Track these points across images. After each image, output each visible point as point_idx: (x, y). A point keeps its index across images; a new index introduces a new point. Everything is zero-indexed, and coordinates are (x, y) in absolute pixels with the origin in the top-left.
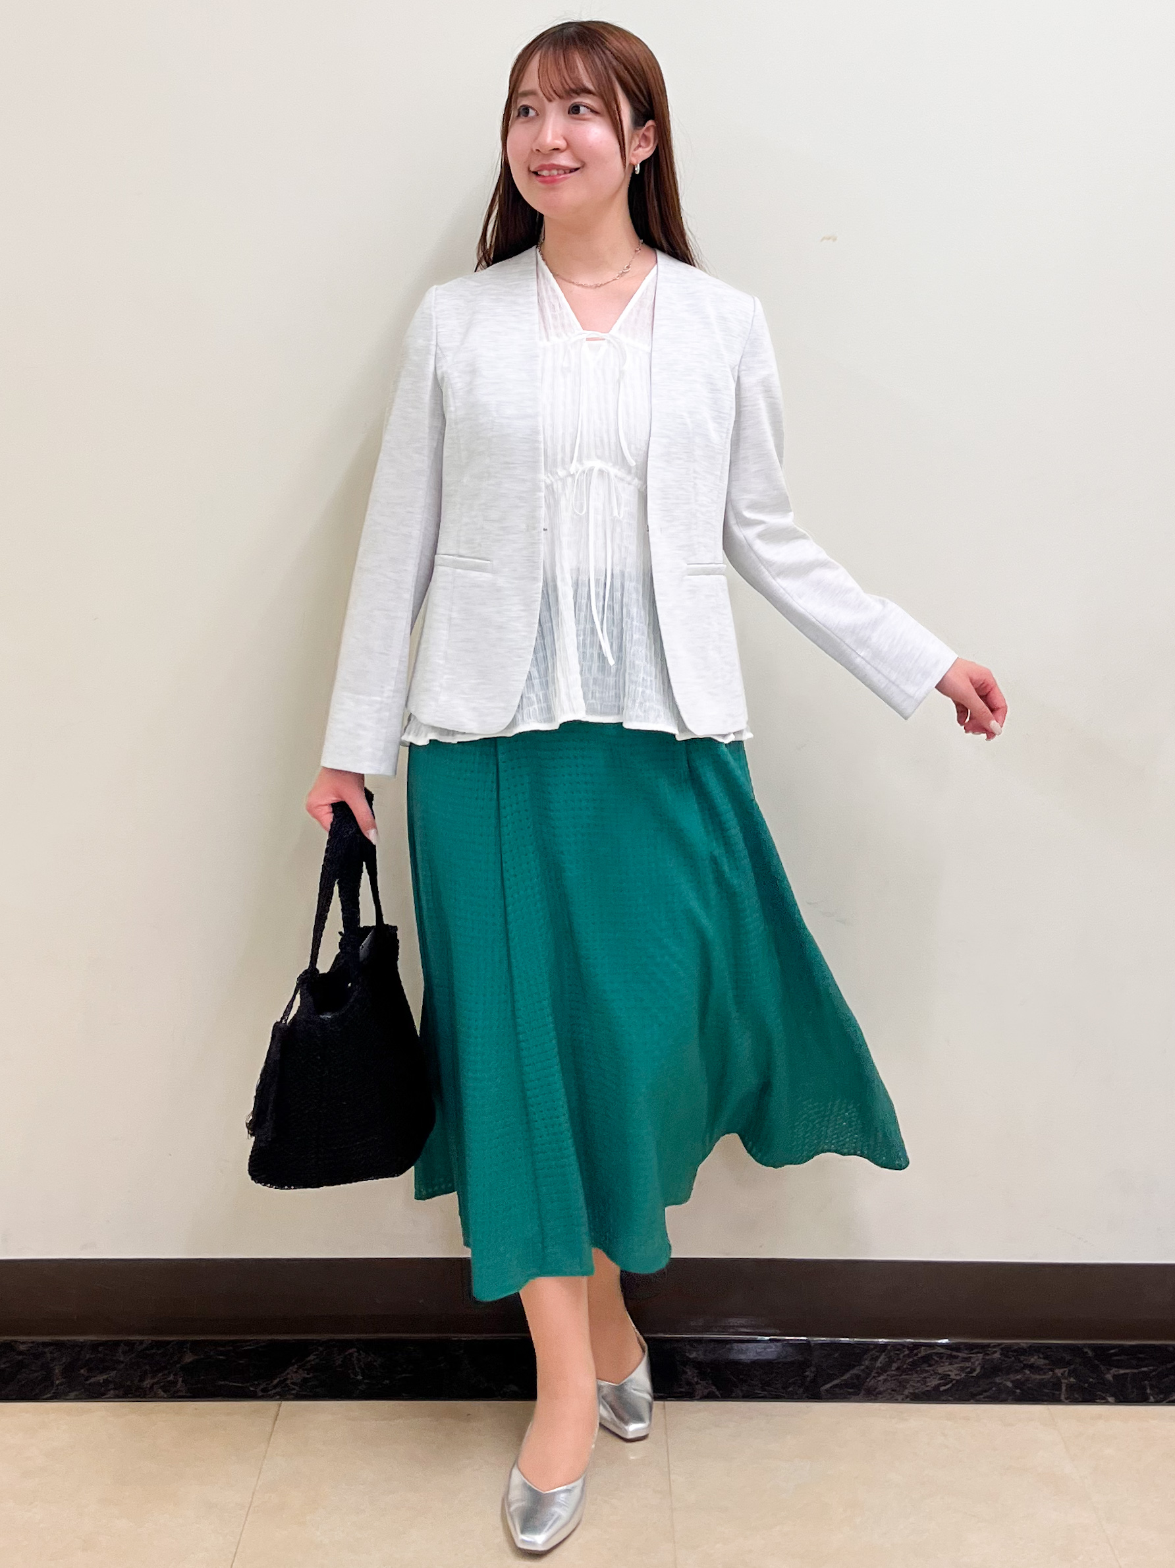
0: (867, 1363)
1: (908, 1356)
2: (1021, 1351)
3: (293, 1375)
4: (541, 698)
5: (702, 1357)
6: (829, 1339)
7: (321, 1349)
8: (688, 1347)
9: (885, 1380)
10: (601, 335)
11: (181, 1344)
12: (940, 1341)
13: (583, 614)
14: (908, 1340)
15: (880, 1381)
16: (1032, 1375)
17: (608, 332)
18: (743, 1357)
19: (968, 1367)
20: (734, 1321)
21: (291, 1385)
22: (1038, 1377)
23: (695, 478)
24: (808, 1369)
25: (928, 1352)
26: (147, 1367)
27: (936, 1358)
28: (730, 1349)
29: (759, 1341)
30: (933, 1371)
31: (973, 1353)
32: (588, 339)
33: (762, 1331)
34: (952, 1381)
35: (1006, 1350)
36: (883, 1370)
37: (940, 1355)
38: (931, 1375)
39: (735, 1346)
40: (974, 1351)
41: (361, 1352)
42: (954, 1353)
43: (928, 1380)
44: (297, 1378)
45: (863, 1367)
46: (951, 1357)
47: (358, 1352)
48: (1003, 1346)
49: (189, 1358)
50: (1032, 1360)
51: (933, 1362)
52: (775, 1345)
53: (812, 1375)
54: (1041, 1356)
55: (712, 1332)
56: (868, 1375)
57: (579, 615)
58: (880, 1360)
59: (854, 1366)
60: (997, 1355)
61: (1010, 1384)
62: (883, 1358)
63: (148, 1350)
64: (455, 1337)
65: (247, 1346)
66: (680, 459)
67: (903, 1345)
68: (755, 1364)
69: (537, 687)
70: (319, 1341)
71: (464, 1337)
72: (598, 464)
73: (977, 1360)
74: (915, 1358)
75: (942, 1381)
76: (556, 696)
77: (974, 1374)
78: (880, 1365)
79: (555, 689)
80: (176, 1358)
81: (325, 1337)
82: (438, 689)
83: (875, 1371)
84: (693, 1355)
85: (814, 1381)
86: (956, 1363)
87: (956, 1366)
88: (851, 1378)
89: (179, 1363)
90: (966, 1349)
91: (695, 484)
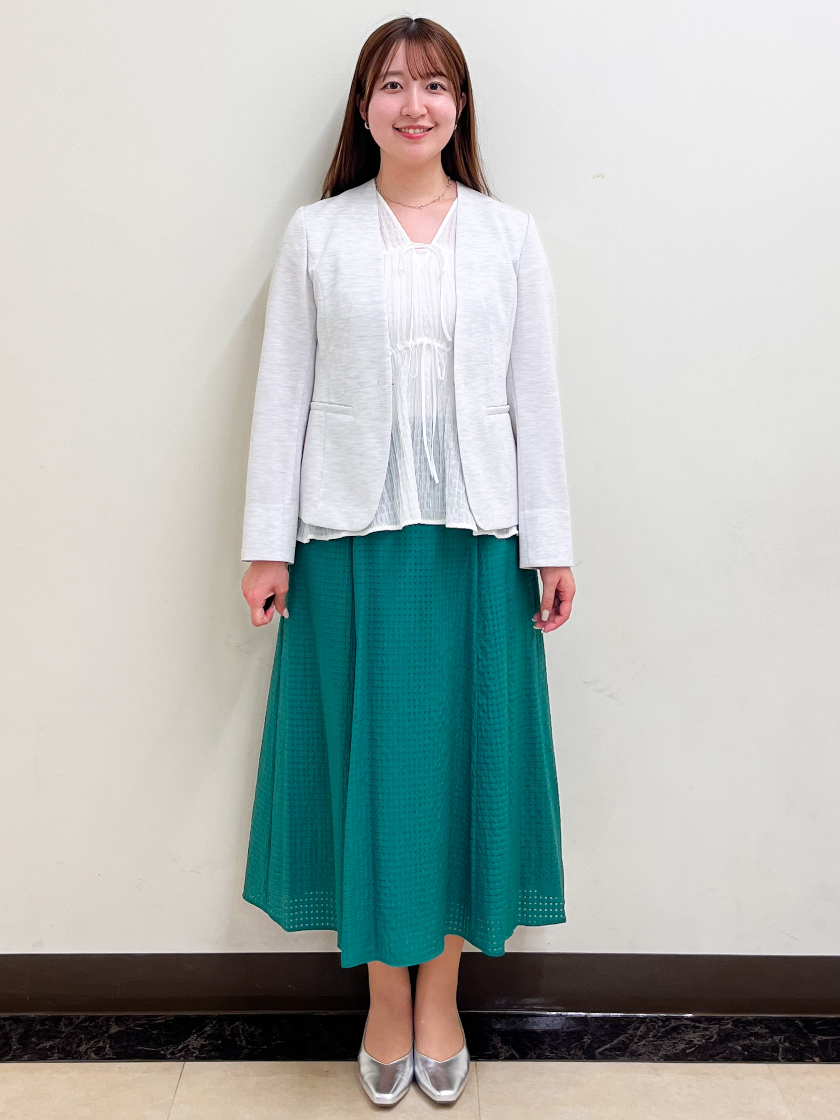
0: (630, 1032)
1: (663, 1027)
2: (749, 1023)
3: (194, 1042)
4: (389, 508)
5: (505, 1027)
6: (601, 1014)
7: (214, 1022)
8: (494, 1020)
9: (645, 1045)
10: (426, 246)
11: (108, 1019)
12: (686, 1015)
13: (418, 448)
14: (661, 1015)
15: (640, 1046)
16: (756, 1041)
17: (430, 243)
18: (535, 1028)
19: (707, 1035)
20: (528, 1001)
21: (192, 1050)
22: (761, 1042)
23: (491, 345)
24: (586, 1037)
25: (677, 1024)
26: (83, 1036)
27: (683, 1029)
28: (526, 1022)
29: (548, 1016)
30: (680, 1038)
31: (711, 1025)
32: (416, 248)
33: (549, 1008)
34: (695, 1046)
35: (736, 1022)
36: (642, 1038)
37: (686, 1026)
38: (679, 1041)
39: (530, 1019)
40: (712, 1023)
41: (245, 1024)
42: (697, 1024)
43: (676, 1045)
44: (197, 1044)
45: (627, 1035)
46: (694, 1027)
47: (243, 1025)
48: (734, 1019)
49: (114, 1029)
50: (757, 1029)
51: (680, 1031)
52: (561, 1019)
53: (589, 1041)
54: (763, 1026)
55: (512, 1009)
56: (631, 1041)
57: (416, 448)
58: (641, 1029)
59: (621, 1034)
60: (729, 1026)
61: (739, 1048)
62: (643, 1028)
63: (84, 1023)
64: (317, 1013)
65: (158, 1020)
66: (479, 332)
67: (657, 1018)
68: (546, 1033)
69: (387, 500)
70: (213, 1016)
71: (323, 1013)
72: (426, 341)
73: (715, 1029)
74: (667, 1028)
75: (687, 1046)
76: (399, 507)
77: (712, 1040)
78: (640, 1034)
79: (399, 502)
80: (104, 1029)
81: (217, 1013)
82: (317, 499)
83: (637, 1038)
84: (498, 1026)
85: (590, 1046)
86: (698, 1032)
87: (697, 1034)
88: (618, 1043)
89: (107, 1033)
90: (706, 1022)
91: (491, 349)
